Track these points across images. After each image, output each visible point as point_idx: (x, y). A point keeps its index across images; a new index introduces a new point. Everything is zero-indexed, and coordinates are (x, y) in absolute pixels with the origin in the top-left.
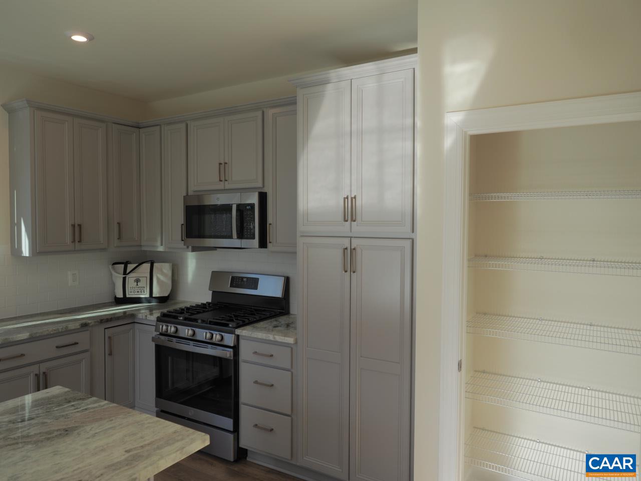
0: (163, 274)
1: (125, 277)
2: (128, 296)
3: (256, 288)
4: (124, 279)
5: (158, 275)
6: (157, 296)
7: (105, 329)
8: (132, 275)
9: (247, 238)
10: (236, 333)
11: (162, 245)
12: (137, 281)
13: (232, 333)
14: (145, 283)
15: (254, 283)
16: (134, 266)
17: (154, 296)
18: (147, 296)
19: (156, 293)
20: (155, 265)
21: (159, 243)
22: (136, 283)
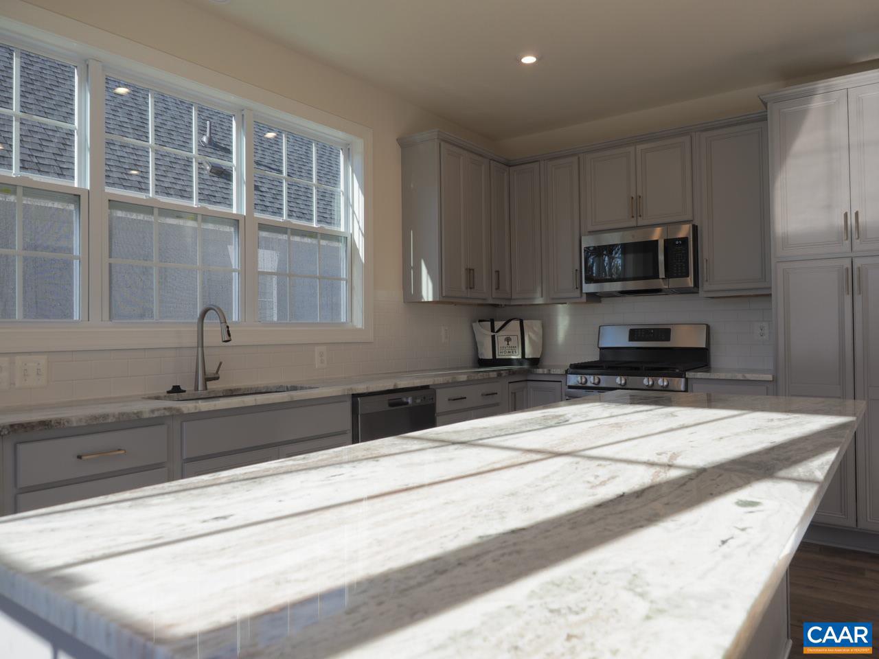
0: (534, 332)
1: (494, 335)
2: (497, 357)
3: (668, 339)
4: (493, 337)
5: (530, 333)
6: (530, 357)
7: (510, 383)
8: (501, 333)
9: (677, 277)
10: (687, 376)
11: (542, 296)
12: (508, 340)
13: (680, 376)
14: (516, 341)
15: (665, 333)
16: (502, 323)
17: (526, 357)
18: (519, 357)
19: (528, 355)
20: (525, 322)
21: (539, 294)
22: (506, 342)
